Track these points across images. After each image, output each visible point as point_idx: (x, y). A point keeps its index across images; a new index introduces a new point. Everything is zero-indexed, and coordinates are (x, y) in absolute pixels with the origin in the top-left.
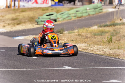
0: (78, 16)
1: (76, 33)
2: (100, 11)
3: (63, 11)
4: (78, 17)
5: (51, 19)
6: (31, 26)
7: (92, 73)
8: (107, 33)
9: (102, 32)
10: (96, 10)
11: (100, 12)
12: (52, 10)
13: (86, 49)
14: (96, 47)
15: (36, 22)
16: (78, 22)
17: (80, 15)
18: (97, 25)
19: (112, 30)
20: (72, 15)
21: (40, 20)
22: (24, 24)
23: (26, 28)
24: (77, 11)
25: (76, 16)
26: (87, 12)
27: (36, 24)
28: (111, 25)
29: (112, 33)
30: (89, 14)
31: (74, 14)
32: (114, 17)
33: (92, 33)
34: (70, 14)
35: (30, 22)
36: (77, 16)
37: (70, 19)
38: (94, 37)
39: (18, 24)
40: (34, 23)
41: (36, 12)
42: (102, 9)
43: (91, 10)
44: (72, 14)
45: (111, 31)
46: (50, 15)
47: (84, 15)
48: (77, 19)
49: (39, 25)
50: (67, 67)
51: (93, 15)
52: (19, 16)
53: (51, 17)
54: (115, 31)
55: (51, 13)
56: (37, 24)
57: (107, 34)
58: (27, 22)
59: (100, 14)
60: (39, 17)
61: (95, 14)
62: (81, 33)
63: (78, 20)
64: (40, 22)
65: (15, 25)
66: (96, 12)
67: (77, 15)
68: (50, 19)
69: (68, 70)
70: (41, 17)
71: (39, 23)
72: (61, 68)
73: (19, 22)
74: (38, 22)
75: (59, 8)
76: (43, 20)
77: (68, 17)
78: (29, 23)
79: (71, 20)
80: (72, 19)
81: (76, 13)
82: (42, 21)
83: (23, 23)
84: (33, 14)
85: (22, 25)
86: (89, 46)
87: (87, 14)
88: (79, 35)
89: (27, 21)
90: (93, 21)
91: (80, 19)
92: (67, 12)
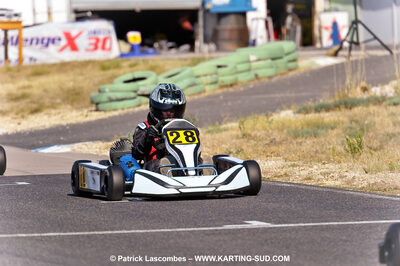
0: (223, 82)
1: (234, 133)
2: (291, 65)
3: (168, 70)
4: (222, 87)
5: (139, 93)
6: (77, 117)
7: (344, 238)
8: (332, 129)
9: (318, 127)
10: (278, 61)
11: (290, 70)
12: (131, 66)
13: (286, 175)
14: (315, 167)
15: (92, 102)
16: (226, 101)
17: (228, 79)
18: (289, 107)
19: (346, 120)
20: (204, 79)
21: (104, 97)
22: (53, 111)
23: (64, 123)
24: (219, 67)
25: (215, 83)
26: (249, 70)
27: (94, 108)
28: (337, 106)
29: (351, 128)
30: (256, 76)
31: (211, 75)
32: (344, 82)
33: (285, 131)
34: (198, 77)
35: (72, 105)
36: (220, 83)
37: (200, 93)
38: (294, 142)
39: (35, 111)
40: (86, 107)
41: (82, 74)
42: (294, 60)
43: (261, 63)
44: (205, 75)
45: (343, 123)
46: (135, 80)
47: (243, 78)
48: (219, 91)
49: (102, 113)
50: (255, 224)
51: (270, 77)
52: (29, 87)
53: (139, 86)
54: (357, 122)
55: (137, 75)
56: (97, 110)
57: (335, 132)
58: (59, 104)
59: (291, 74)
60: (102, 87)
61: (276, 75)
62: (249, 132)
63: (225, 94)
64: (107, 102)
65: (25, 114)
66: (277, 67)
67: (221, 79)
68: (135, 92)
69: (265, 230)
70: (107, 88)
71: (100, 106)
72: (240, 226)
73: (35, 106)
74: (97, 104)
75: (153, 60)
76: (114, 95)
77: (193, 85)
78: (69, 107)
79: (203, 95)
80: (204, 91)
81: (216, 73)
82: (111, 100)
83: (48, 107)
84: (74, 81)
85: (49, 115)
86: (293, 166)
87: (251, 75)
88: (244, 135)
89: (58, 101)
90: (272, 96)
91: (231, 90)
92: (188, 70)
